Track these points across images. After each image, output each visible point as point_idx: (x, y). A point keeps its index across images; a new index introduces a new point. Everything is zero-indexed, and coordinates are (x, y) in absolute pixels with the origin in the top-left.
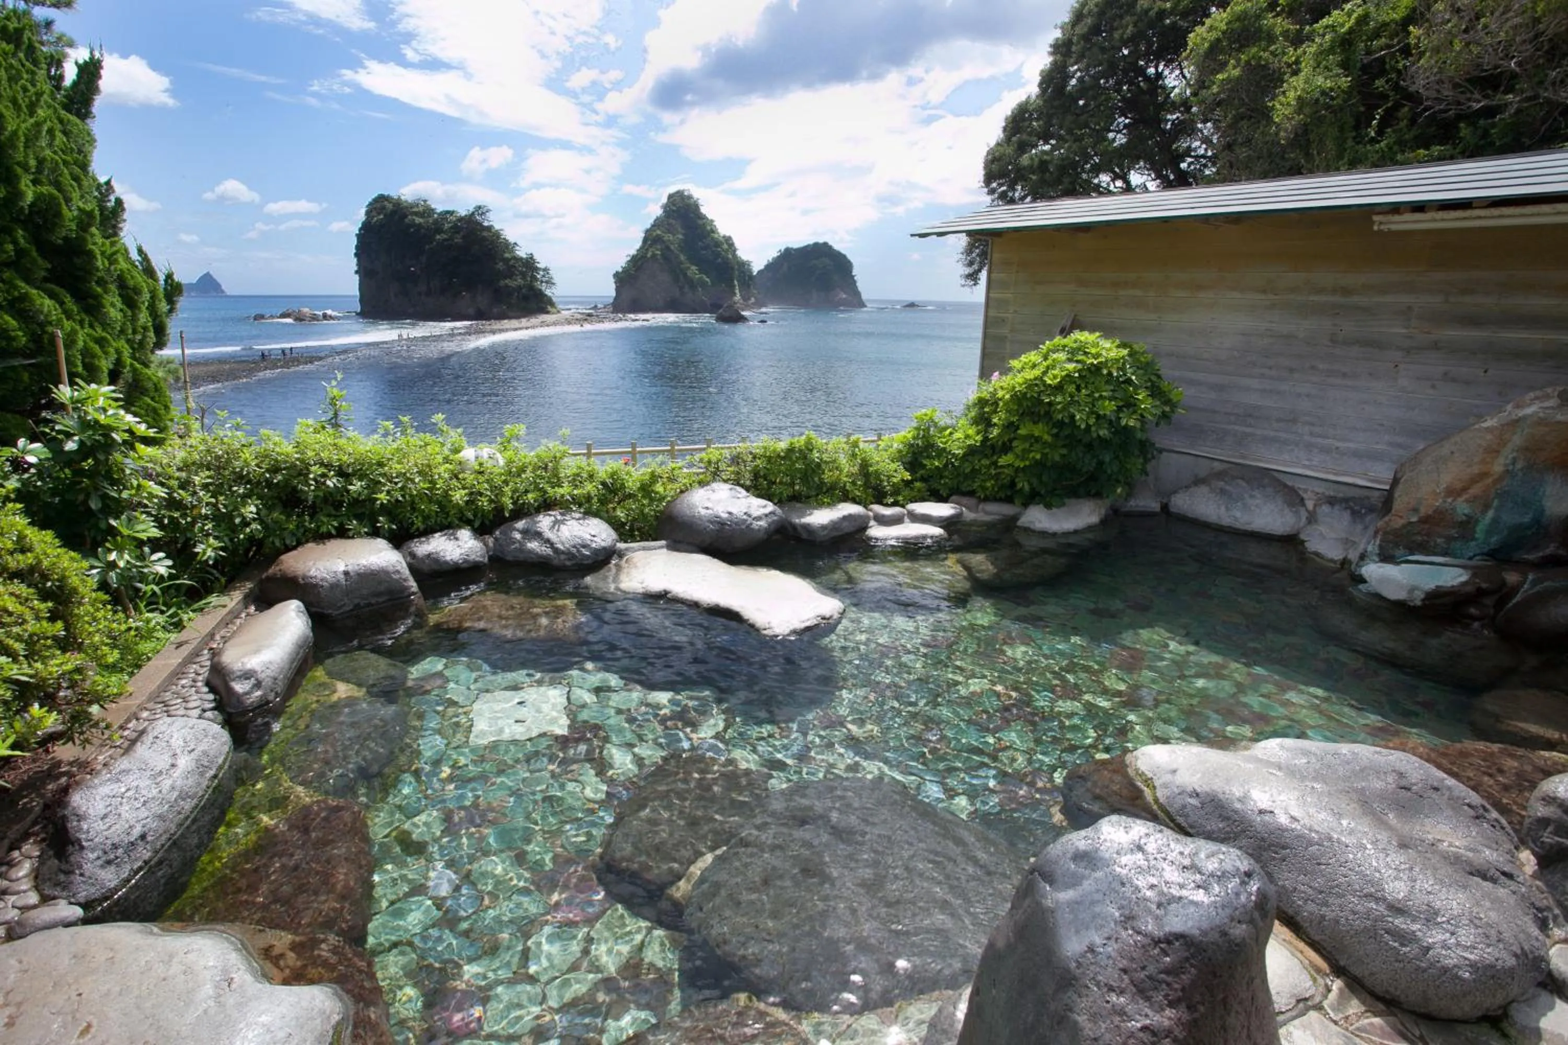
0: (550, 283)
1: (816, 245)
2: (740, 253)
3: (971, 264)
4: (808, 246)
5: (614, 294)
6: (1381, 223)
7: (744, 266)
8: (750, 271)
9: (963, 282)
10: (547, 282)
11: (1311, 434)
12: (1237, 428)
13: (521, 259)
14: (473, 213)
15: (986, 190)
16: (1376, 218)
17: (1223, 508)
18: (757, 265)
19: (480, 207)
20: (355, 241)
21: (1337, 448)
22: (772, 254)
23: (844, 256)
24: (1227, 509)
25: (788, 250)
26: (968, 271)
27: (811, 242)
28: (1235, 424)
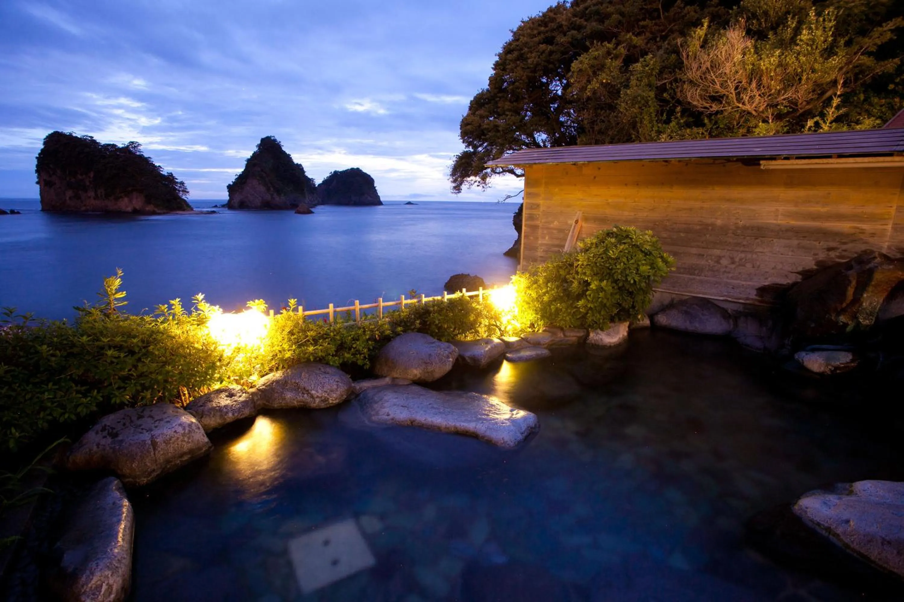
0: (185, 191)
1: (352, 169)
2: (306, 174)
3: (455, 181)
4: (348, 170)
5: (228, 198)
6: (764, 165)
7: (310, 181)
8: (315, 185)
9: (452, 191)
10: (183, 191)
11: (728, 278)
12: (684, 276)
13: (164, 175)
14: (128, 146)
15: (462, 140)
16: (761, 162)
17: (688, 322)
18: (318, 181)
19: (133, 143)
20: (35, 162)
21: (743, 285)
22: (327, 175)
23: (369, 176)
24: (691, 322)
25: (336, 172)
26: (454, 185)
27: (350, 168)
28: (683, 274)
